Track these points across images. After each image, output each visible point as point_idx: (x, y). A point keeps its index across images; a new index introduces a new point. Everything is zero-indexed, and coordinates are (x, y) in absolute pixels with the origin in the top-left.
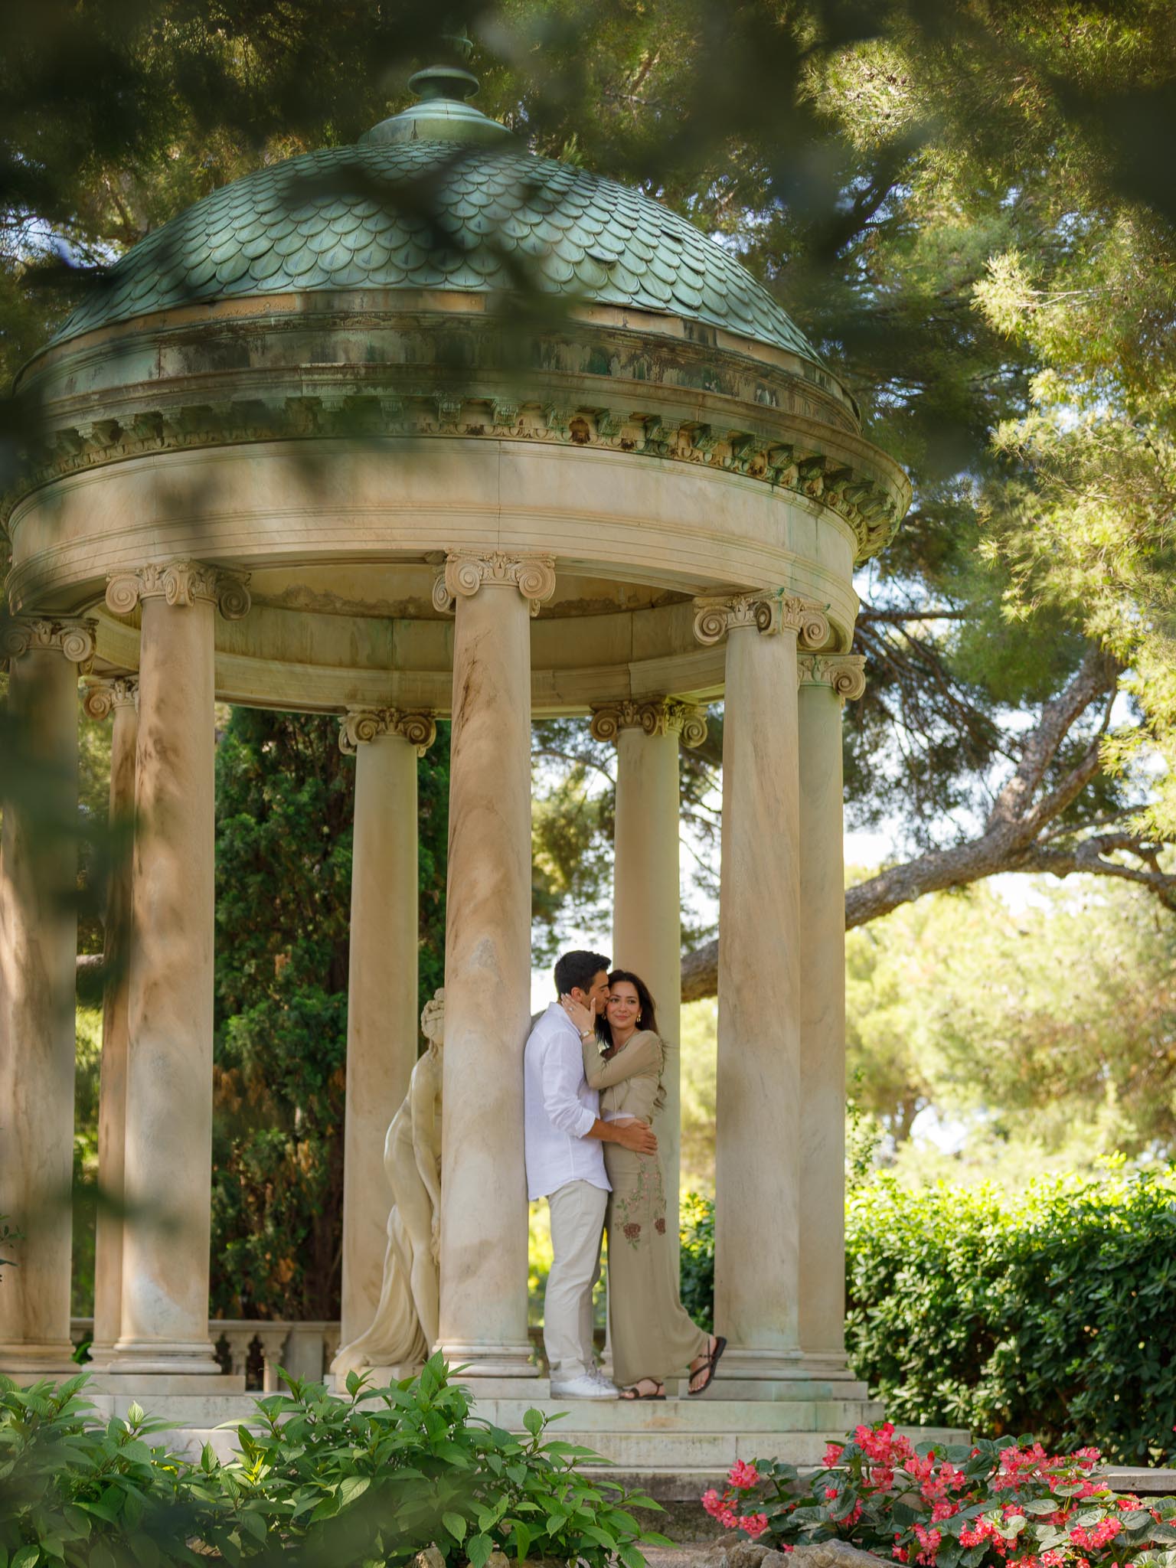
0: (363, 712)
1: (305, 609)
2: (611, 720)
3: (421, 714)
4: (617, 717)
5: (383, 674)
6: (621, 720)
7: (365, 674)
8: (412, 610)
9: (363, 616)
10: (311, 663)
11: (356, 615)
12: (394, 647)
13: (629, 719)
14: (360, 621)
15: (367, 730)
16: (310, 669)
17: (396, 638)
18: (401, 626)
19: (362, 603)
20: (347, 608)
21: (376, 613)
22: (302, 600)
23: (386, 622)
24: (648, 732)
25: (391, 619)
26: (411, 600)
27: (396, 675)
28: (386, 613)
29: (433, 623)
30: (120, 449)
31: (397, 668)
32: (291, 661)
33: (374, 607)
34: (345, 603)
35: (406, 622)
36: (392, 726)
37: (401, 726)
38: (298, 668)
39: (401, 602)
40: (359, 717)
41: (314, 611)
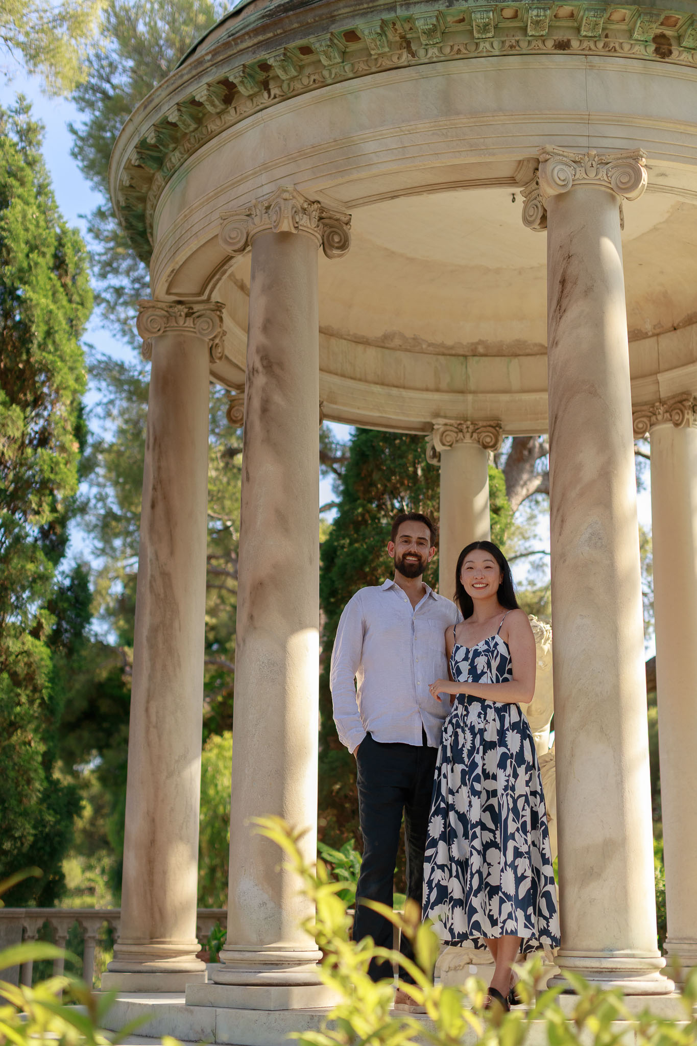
0: (446, 425)
1: (399, 348)
2: (645, 419)
3: (490, 426)
4: (650, 417)
5: (460, 397)
6: (654, 419)
7: (446, 397)
8: (481, 350)
9: (444, 354)
10: (404, 388)
11: (438, 354)
12: (468, 377)
13: (660, 417)
14: (442, 358)
15: (448, 439)
16: (404, 393)
17: (470, 370)
18: (473, 361)
19: (442, 345)
20: (431, 348)
21: (454, 352)
22: (397, 342)
23: (461, 358)
24: (677, 425)
25: (465, 356)
26: (481, 342)
27: (470, 397)
28: (461, 352)
29: (498, 359)
30: (232, 111)
31: (471, 392)
32: (388, 385)
33: (452, 348)
34: (430, 345)
35: (476, 358)
36: (468, 435)
37: (475, 435)
38: (395, 391)
39: (472, 344)
40: (442, 429)
41: (406, 350)
